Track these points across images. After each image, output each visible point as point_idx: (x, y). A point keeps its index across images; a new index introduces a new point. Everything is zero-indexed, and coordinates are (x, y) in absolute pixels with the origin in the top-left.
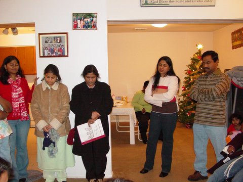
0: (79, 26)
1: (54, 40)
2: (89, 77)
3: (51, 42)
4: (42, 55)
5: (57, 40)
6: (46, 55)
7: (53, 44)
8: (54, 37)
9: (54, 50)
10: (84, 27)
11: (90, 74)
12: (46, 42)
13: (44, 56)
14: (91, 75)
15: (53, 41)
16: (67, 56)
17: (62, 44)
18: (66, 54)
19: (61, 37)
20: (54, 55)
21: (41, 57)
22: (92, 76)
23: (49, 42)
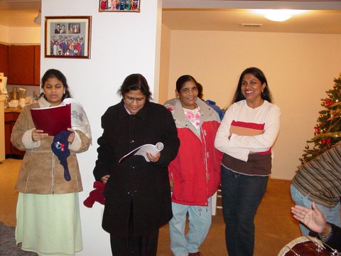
0: (110, 5)
1: (69, 29)
2: (132, 98)
3: (64, 32)
4: (49, 54)
5: (74, 29)
6: (55, 53)
7: (67, 35)
8: (69, 24)
9: (68, 45)
10: (117, 8)
11: (134, 92)
12: (57, 32)
13: (52, 56)
14: (135, 94)
15: (67, 31)
16: (87, 57)
17: (80, 35)
18: (86, 55)
19: (79, 24)
20: (68, 54)
21: (46, 56)
22: (139, 97)
23: (61, 31)
